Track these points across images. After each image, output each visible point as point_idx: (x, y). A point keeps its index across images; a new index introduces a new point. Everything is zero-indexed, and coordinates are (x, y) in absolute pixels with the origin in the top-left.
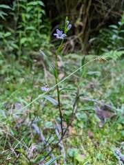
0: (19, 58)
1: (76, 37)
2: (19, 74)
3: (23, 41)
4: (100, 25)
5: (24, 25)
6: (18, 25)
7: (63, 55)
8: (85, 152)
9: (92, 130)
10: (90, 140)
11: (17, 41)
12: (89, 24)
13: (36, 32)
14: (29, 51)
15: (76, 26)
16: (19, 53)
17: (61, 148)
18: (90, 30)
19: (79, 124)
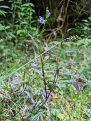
0: (16, 45)
1: (58, 29)
2: (16, 56)
3: (19, 32)
4: (75, 20)
5: (20, 21)
6: (15, 21)
7: (49, 42)
8: (64, 112)
9: (70, 96)
10: (68, 103)
11: (15, 32)
13: (29, 26)
14: (23, 39)
15: (58, 21)
16: (16, 41)
18: (68, 24)
19: (60, 92)
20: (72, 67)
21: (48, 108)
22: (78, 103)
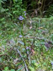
1: (38, 9)
2: (13, 27)
3: (14, 12)
6: (12, 5)
7: (32, 18)
8: (39, 62)
9: (43, 52)
10: (41, 57)
11: (12, 12)
12: (45, 3)
13: (20, 8)
14: (17, 16)
15: (38, 4)
17: (29, 60)
18: (45, 6)
19: (37, 50)
20: (46, 34)
21: (30, 59)
22: (47, 57)
